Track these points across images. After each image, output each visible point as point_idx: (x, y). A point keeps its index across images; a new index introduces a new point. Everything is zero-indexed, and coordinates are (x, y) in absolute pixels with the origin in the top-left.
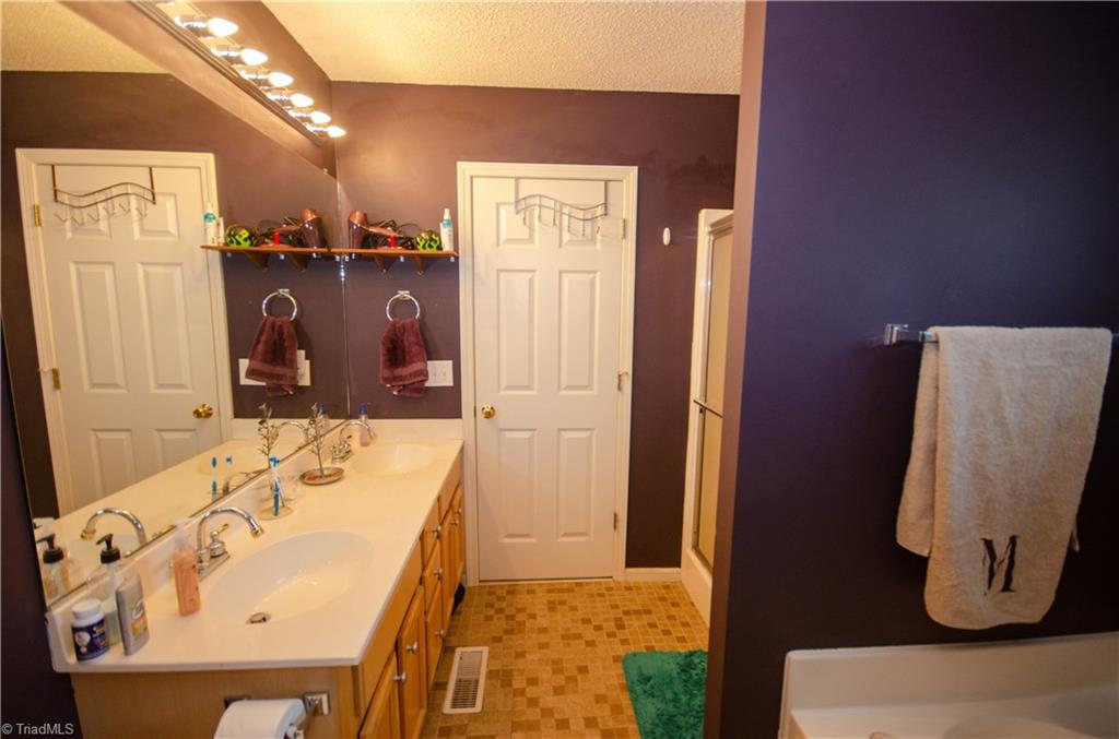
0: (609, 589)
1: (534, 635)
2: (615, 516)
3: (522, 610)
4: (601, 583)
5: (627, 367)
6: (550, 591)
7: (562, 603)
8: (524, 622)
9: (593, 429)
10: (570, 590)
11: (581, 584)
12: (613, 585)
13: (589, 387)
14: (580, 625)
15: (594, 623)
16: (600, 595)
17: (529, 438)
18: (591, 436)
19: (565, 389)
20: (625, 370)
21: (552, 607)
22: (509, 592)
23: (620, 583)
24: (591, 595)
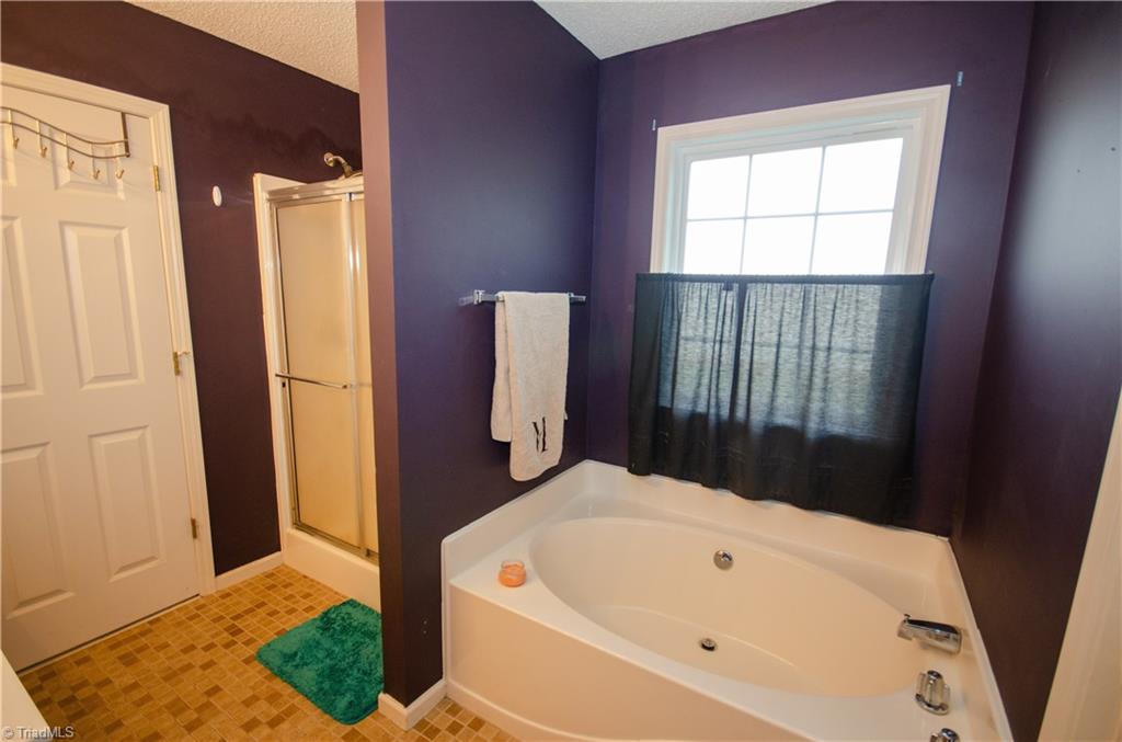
0: (202, 606)
1: (120, 700)
2: (193, 522)
3: (84, 684)
4: (186, 607)
5: (185, 344)
6: (113, 647)
7: (140, 650)
8: (96, 694)
9: (145, 427)
10: (143, 634)
11: (158, 620)
12: (202, 602)
13: (131, 375)
14: (183, 657)
15: (199, 647)
16: (191, 618)
17: (38, 458)
18: (143, 435)
19: (91, 382)
20: (184, 350)
21: (128, 660)
22: (44, 679)
23: (212, 595)
24: (179, 624)
